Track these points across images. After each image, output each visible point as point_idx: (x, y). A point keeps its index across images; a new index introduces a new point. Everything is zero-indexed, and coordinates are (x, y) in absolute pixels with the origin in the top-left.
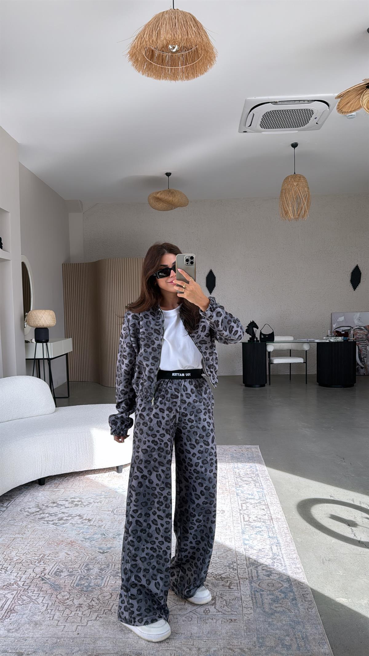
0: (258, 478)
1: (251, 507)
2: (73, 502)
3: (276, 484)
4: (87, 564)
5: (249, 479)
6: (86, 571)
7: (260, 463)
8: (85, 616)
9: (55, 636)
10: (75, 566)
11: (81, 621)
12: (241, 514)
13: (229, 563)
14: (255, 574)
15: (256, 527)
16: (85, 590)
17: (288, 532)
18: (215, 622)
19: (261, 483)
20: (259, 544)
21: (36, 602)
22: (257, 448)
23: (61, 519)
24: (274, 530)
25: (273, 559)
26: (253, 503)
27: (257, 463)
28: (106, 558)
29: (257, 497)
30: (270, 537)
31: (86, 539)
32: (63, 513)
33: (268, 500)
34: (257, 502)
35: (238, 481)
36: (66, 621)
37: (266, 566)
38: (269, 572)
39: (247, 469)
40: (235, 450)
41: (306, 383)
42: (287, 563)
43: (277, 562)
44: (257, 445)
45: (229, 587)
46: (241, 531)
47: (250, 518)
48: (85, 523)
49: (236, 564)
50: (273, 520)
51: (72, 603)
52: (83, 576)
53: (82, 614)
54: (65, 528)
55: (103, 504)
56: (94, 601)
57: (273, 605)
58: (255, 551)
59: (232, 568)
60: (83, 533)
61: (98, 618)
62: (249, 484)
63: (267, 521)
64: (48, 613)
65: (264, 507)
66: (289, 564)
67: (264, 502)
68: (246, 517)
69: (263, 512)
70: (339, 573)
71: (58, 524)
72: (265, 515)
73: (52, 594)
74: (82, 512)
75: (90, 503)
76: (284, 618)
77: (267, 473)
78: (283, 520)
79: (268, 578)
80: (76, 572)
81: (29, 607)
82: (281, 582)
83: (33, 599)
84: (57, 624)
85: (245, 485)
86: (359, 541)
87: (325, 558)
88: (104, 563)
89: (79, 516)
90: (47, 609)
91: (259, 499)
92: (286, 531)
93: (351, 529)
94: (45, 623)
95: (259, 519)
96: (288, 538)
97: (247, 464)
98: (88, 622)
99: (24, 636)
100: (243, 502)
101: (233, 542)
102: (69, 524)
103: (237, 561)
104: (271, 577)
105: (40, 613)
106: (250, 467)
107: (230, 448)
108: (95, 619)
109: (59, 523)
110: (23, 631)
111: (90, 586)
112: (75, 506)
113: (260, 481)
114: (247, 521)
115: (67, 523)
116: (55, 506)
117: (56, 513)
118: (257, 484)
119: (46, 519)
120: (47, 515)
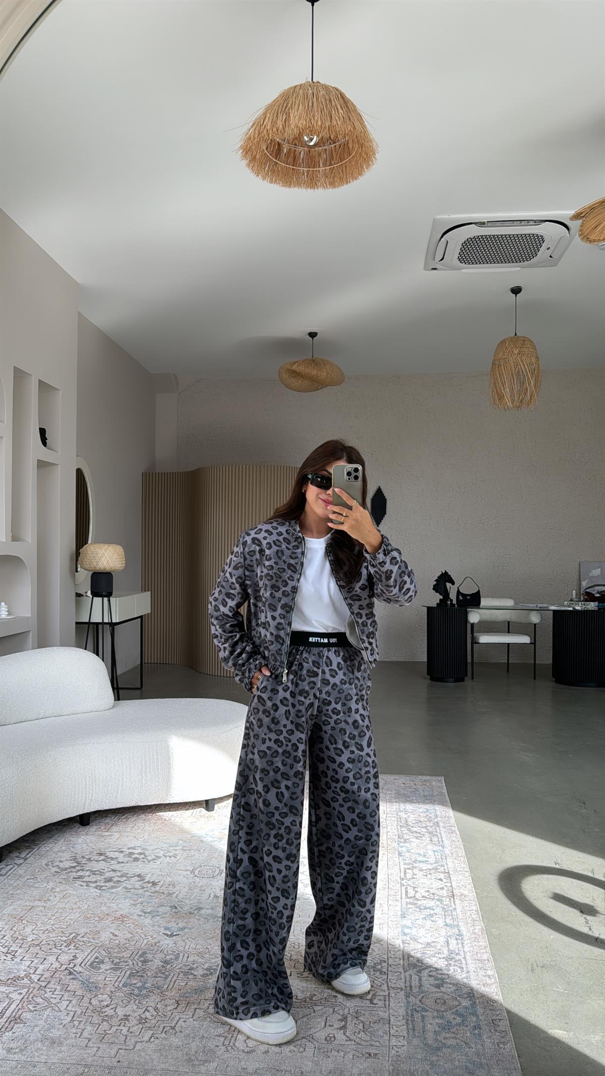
0: (438, 829)
1: (420, 874)
2: (131, 854)
3: (466, 838)
4: (144, 952)
5: (423, 830)
6: (140, 964)
7: (443, 803)
8: (132, 1034)
9: (83, 1063)
10: (123, 954)
11: (125, 1041)
12: (402, 885)
13: (375, 962)
14: (415, 982)
15: (426, 908)
16: (137, 994)
17: (478, 919)
18: (342, 1055)
19: (441, 837)
20: (428, 935)
21: (56, 1009)
22: (440, 781)
23: (109, 880)
24: (454, 913)
25: (448, 959)
26: (424, 868)
27: (438, 804)
28: (175, 943)
29: (432, 860)
30: (446, 925)
31: (145, 913)
32: (114, 871)
33: (450, 865)
34: (431, 867)
35: (404, 832)
36: (101, 1041)
37: (437, 969)
38: (440, 979)
39: (420, 814)
40: (404, 784)
41: (535, 679)
42: (472, 967)
43: (454, 965)
44: (441, 776)
45: (371, 1001)
46: (400, 913)
47: (416, 892)
48: (147, 887)
49: (386, 964)
50: (455, 897)
51: (114, 1013)
52: (134, 971)
53: (128, 1031)
54: (114, 895)
55: (181, 858)
56: (148, 1011)
57: (442, 1035)
58: (420, 946)
59: (379, 970)
60: (142, 904)
61: (152, 1039)
62: (422, 837)
63: (444, 899)
64: (74, 1027)
65: (442, 876)
66: (475, 970)
67: (442, 868)
68: (410, 891)
69: (439, 884)
70: (558, 988)
71: (104, 888)
72: (442, 889)
73: (84, 996)
74: (144, 871)
75: (159, 857)
76: (458, 1056)
77: (453, 821)
78: (472, 899)
79: (439, 990)
80: (125, 964)
81: (45, 1016)
82: (458, 999)
83: (52, 1003)
84: (87, 1044)
85: (414, 840)
86: (597, 939)
87: (536, 962)
88: (171, 952)
89: (139, 876)
90: (72, 1020)
91: (435, 863)
92: (474, 916)
93: (585, 918)
94: (68, 1042)
95: (431, 895)
96: (477, 928)
97: (421, 806)
98: (136, 1044)
99: (32, 1059)
100: (409, 867)
101: (385, 929)
102: (121, 888)
103: (388, 959)
104: (443, 989)
105: (61, 1026)
106: (425, 810)
107: (395, 779)
108: (148, 1039)
109: (106, 886)
110: (32, 1052)
111: (145, 988)
112: (133, 861)
113: (440, 834)
114: (411, 897)
115: (119, 887)
116: (102, 860)
117: (102, 871)
118: (435, 839)
119: (86, 879)
120: (88, 873)
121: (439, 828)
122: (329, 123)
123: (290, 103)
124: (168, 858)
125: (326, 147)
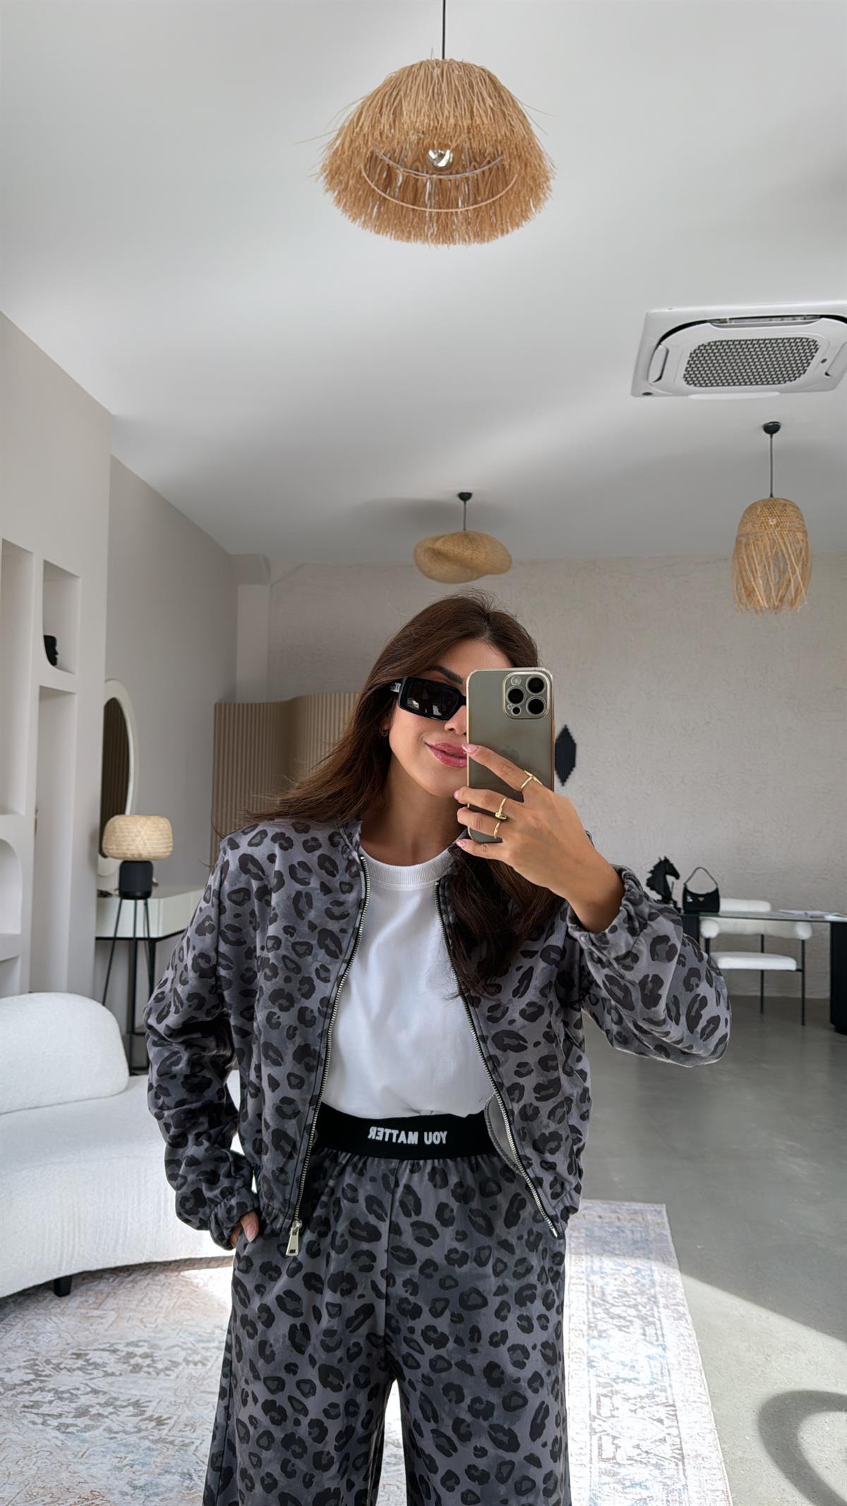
0: (655, 1309)
1: (624, 1408)
2: (131, 1355)
5: (630, 1311)
7: (664, 1259)
12: (593, 1431)
15: (633, 1485)
19: (662, 1328)
22: (660, 1212)
23: (82, 1412)
24: (685, 1497)
26: (631, 1395)
27: (656, 1259)
29: (645, 1377)
31: (135, 1488)
32: (95, 1392)
33: (676, 1387)
34: (643, 1392)
39: (627, 1278)
40: (601, 1217)
44: (661, 1203)
47: (617, 1447)
48: (147, 1430)
50: (686, 1461)
54: (87, 1445)
55: (210, 1370)
60: (132, 1467)
62: (628, 1326)
63: (666, 1463)
67: (663, 1394)
68: (607, 1444)
69: (657, 1431)
71: (71, 1429)
72: (663, 1440)
74: (146, 1394)
75: (175, 1364)
77: (679, 1292)
78: (716, 1465)
85: (615, 1332)
89: (137, 1404)
91: (651, 1383)
95: (644, 1455)
97: (627, 1261)
102: (101, 1429)
106: (634, 1271)
109: (76, 1426)
112: (131, 1372)
113: (660, 1320)
114: (608, 1459)
115: (97, 1427)
116: (79, 1369)
117: (74, 1392)
118: (650, 1331)
119: (45, 1409)
120: (50, 1396)
121: (658, 1307)
122: (469, 121)
123: (404, 88)
124: (191, 1366)
125: (467, 174)
